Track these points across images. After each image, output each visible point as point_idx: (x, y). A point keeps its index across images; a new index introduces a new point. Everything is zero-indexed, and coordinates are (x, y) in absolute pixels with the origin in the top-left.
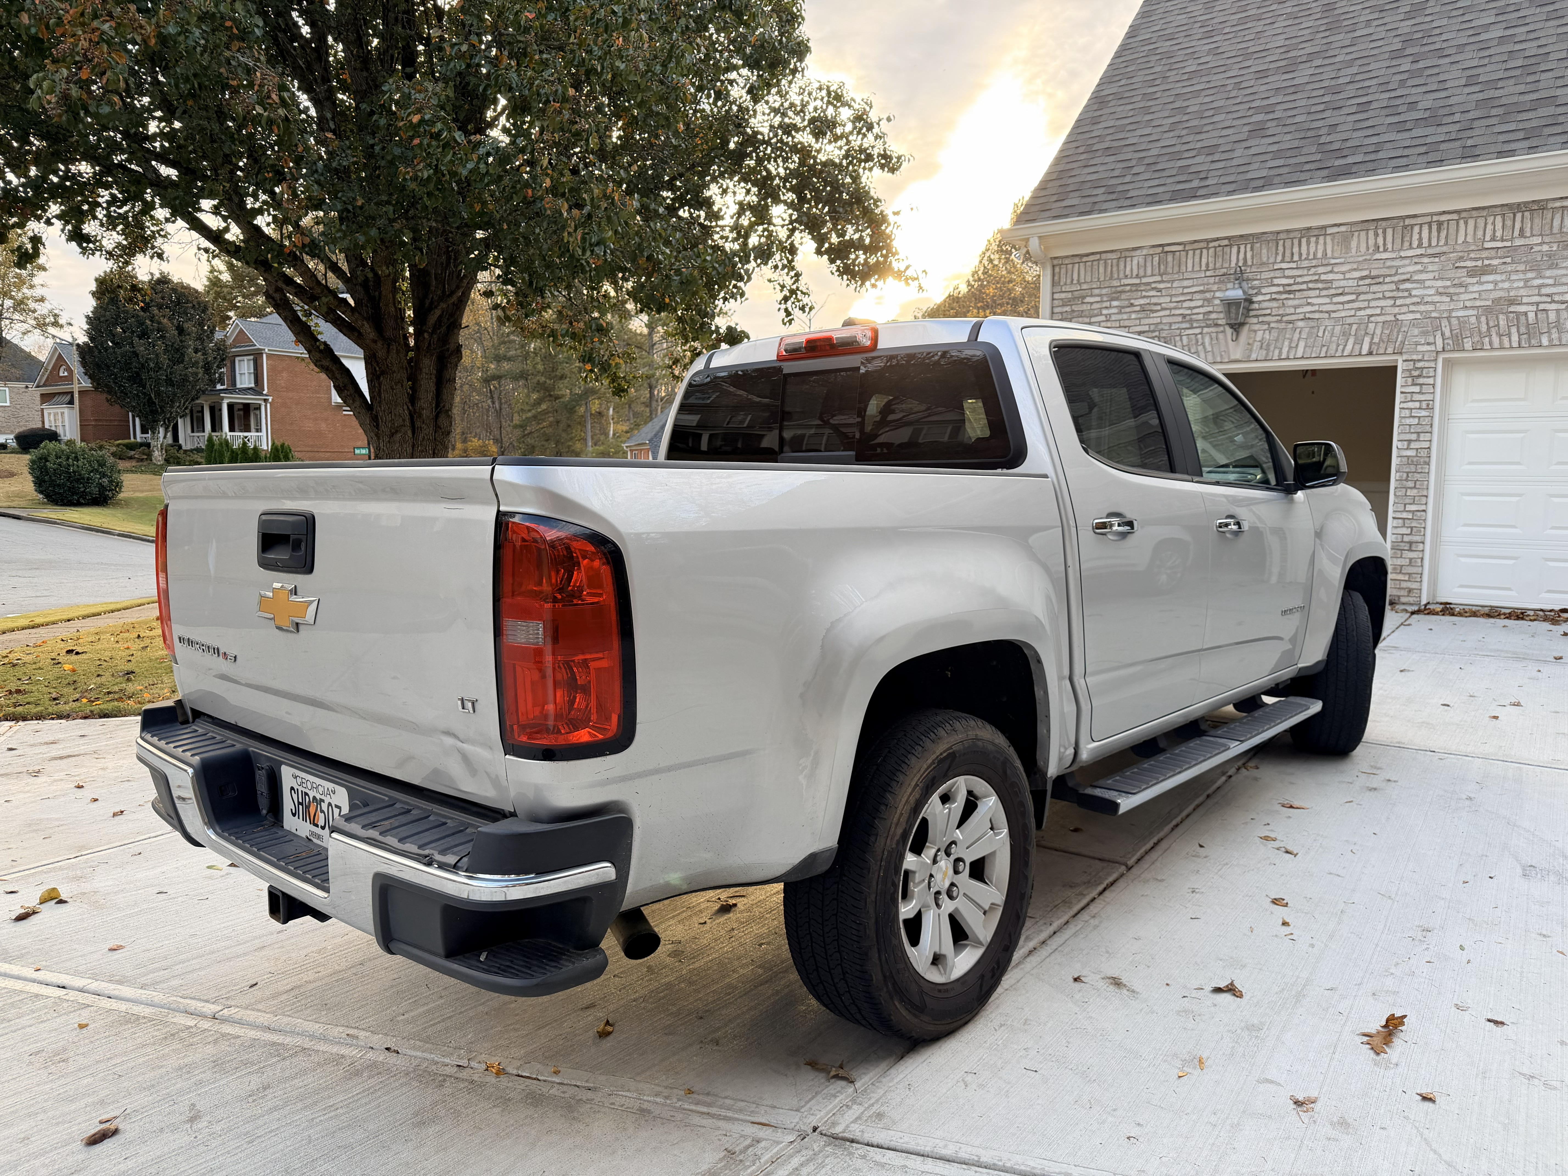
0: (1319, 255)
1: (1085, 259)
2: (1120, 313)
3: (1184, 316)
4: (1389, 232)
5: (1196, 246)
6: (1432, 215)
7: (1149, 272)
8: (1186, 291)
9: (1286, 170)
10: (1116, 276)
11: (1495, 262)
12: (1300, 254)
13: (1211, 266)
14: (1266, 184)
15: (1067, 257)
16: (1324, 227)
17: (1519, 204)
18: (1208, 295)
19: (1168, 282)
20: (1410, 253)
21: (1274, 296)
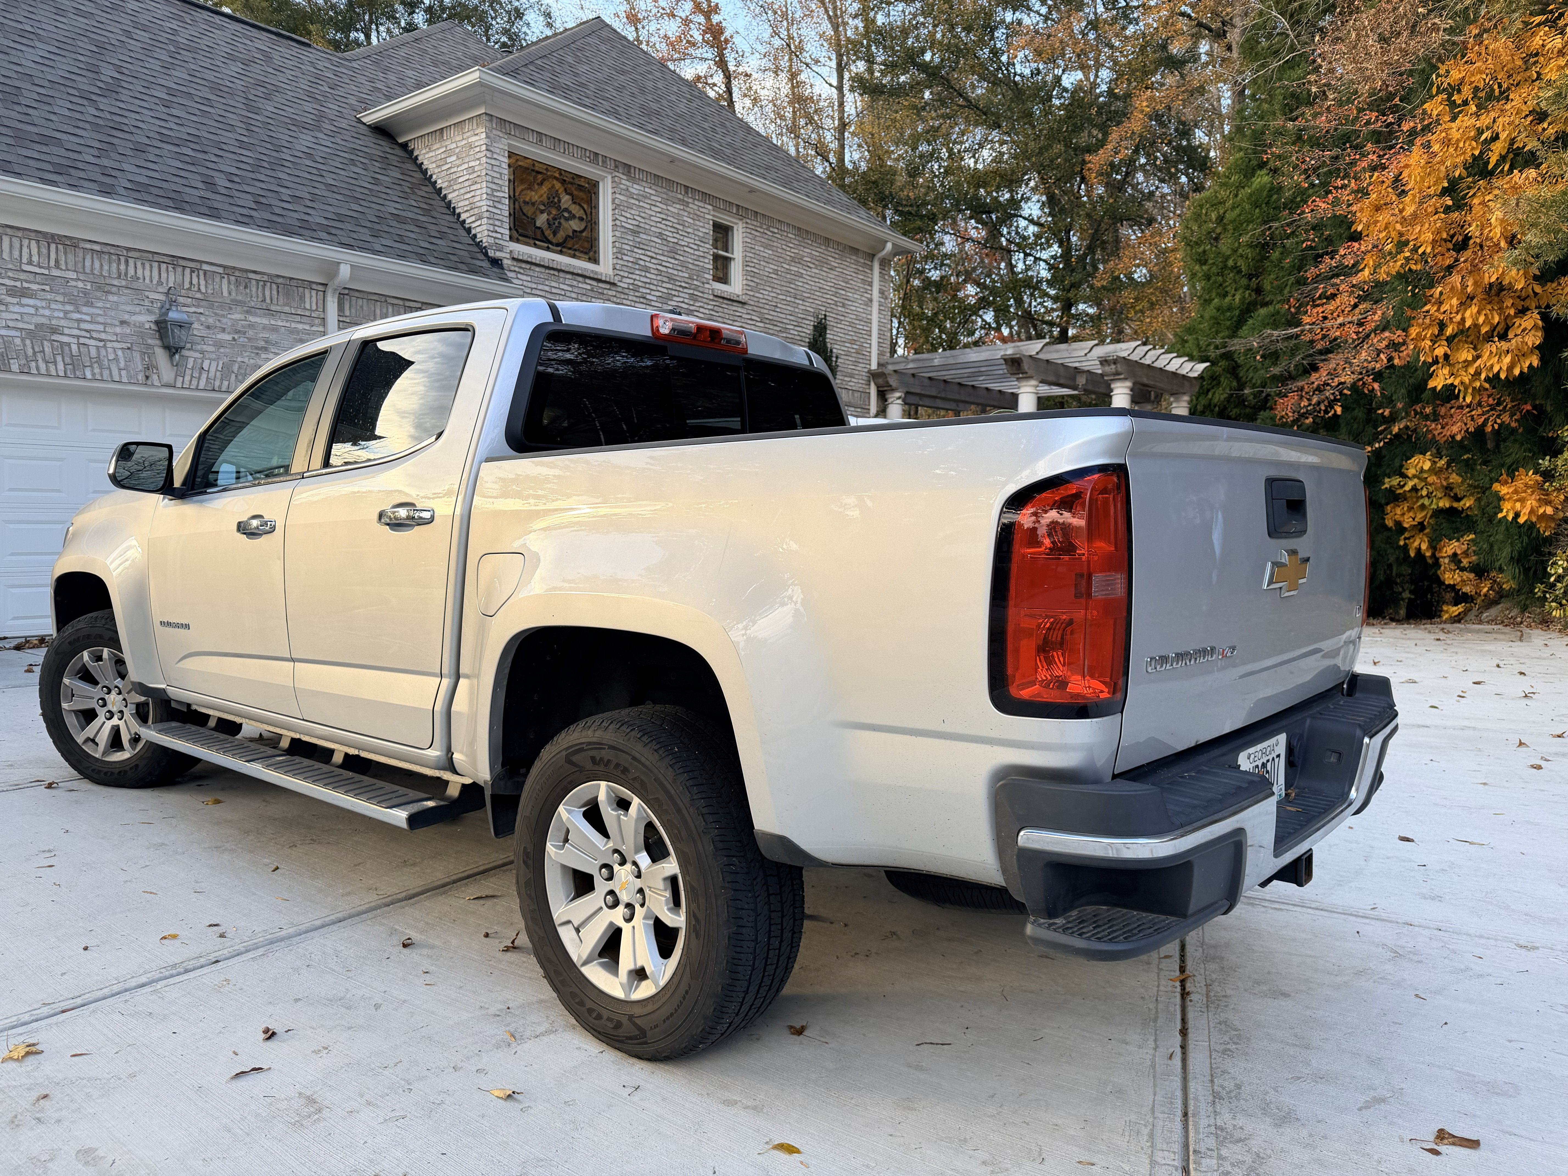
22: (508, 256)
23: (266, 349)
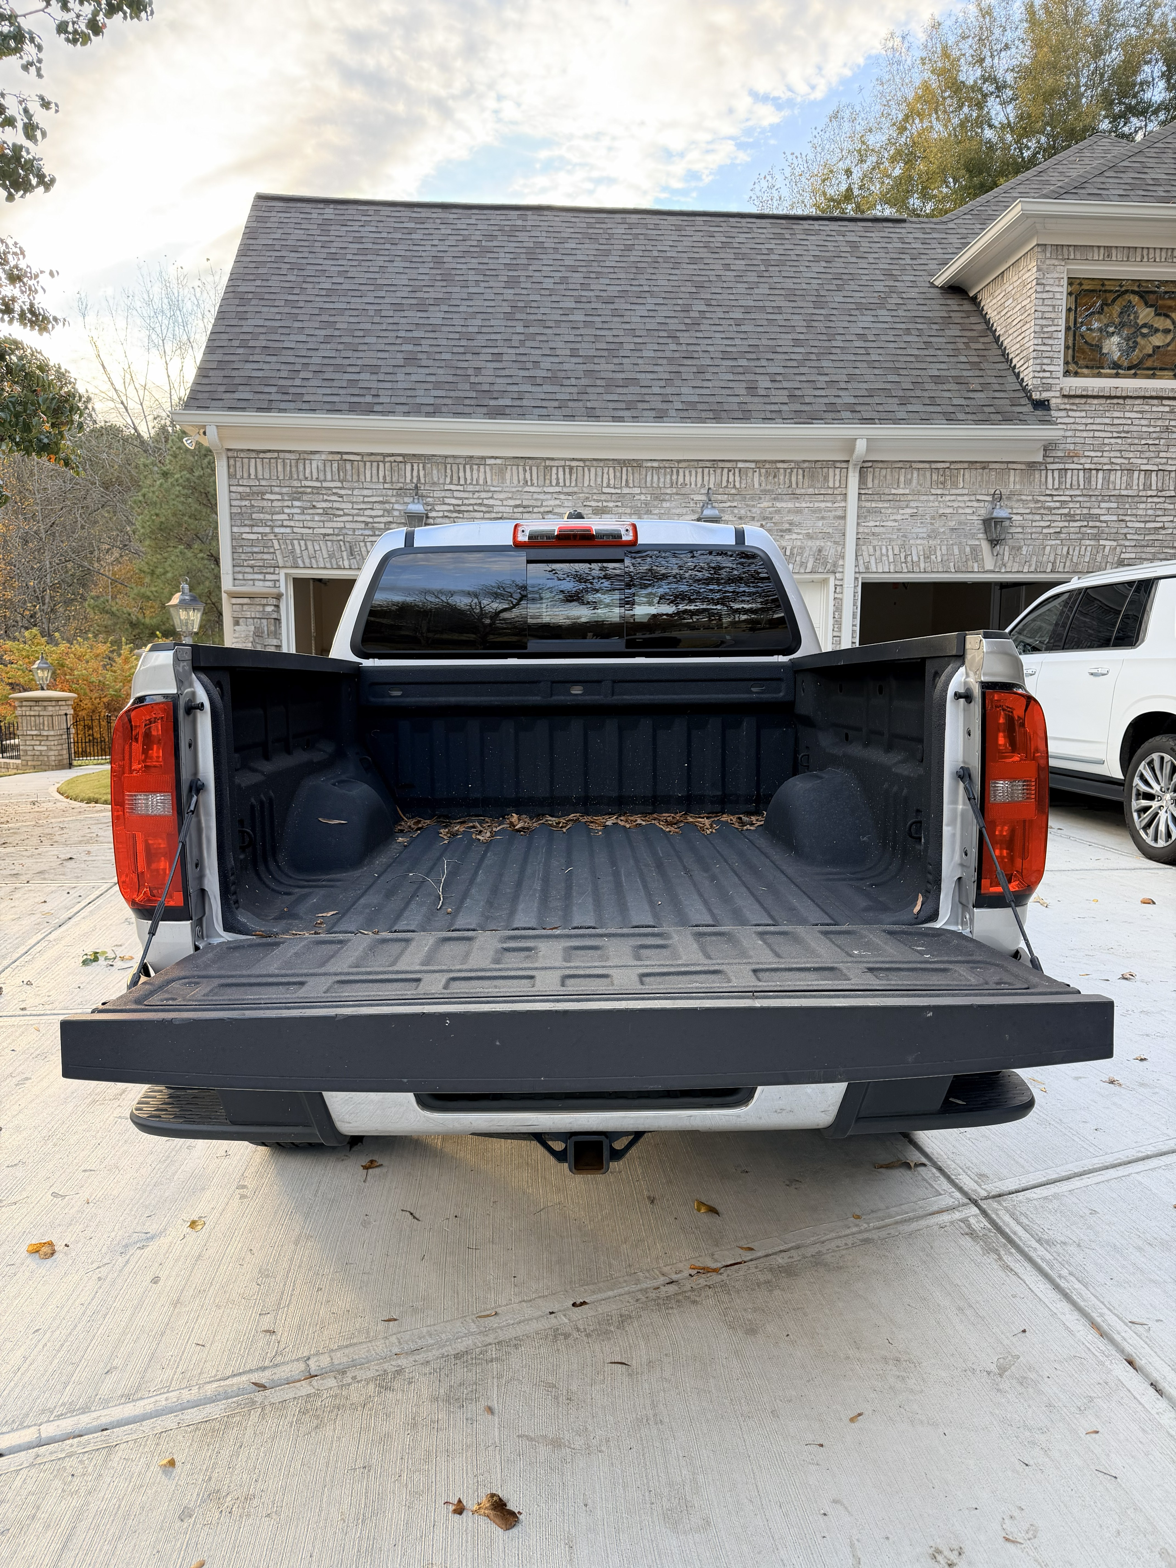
0: (481, 482)
1: (262, 455)
2: (303, 513)
3: (367, 523)
4: (534, 469)
5: (372, 458)
6: (565, 460)
7: (329, 477)
8: (366, 499)
9: (449, 401)
10: (295, 476)
11: (611, 504)
12: (466, 479)
13: (388, 479)
14: (435, 411)
15: (242, 450)
16: (484, 458)
17: (624, 460)
18: (387, 506)
19: (349, 489)
20: (551, 490)
21: (446, 514)
22: (1058, 394)
23: (789, 530)
